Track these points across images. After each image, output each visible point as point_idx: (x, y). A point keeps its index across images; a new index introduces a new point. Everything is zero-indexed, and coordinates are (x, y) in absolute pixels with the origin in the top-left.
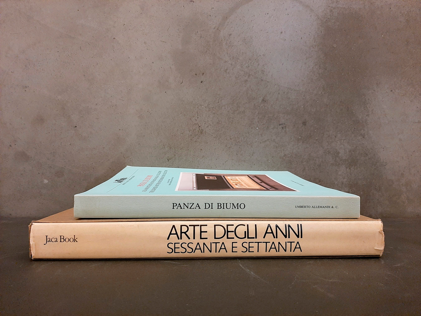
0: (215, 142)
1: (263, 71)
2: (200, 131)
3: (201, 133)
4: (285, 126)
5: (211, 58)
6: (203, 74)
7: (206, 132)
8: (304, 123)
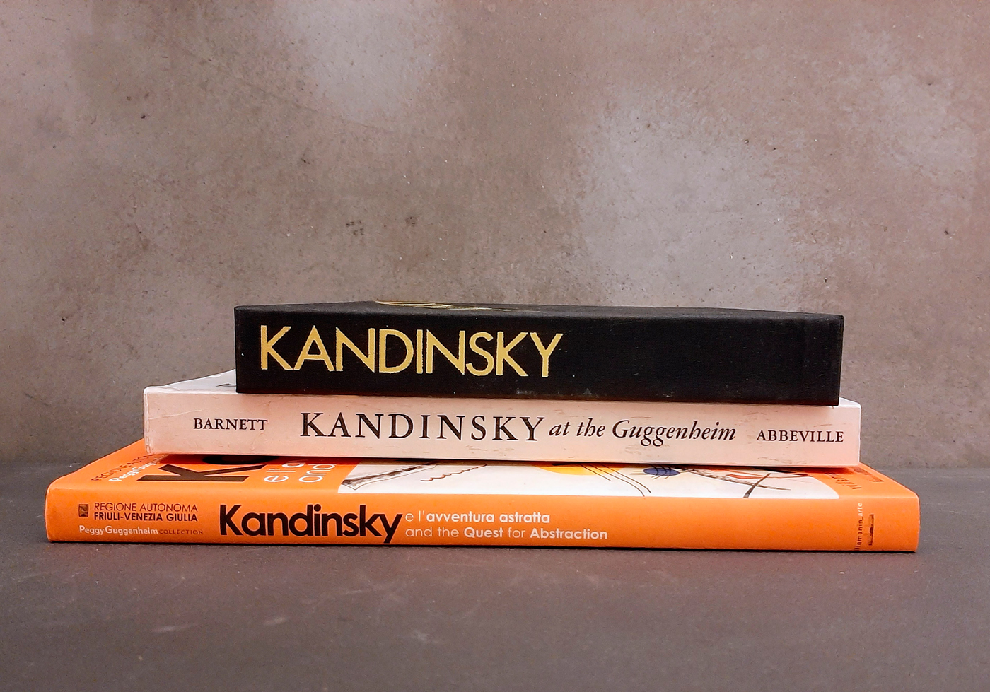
0: (181, 272)
1: (300, 84)
2: (141, 246)
3: (145, 248)
4: (361, 227)
5: (166, 55)
6: (147, 96)
7: (155, 246)
8: (411, 220)
